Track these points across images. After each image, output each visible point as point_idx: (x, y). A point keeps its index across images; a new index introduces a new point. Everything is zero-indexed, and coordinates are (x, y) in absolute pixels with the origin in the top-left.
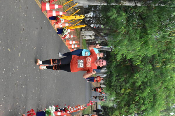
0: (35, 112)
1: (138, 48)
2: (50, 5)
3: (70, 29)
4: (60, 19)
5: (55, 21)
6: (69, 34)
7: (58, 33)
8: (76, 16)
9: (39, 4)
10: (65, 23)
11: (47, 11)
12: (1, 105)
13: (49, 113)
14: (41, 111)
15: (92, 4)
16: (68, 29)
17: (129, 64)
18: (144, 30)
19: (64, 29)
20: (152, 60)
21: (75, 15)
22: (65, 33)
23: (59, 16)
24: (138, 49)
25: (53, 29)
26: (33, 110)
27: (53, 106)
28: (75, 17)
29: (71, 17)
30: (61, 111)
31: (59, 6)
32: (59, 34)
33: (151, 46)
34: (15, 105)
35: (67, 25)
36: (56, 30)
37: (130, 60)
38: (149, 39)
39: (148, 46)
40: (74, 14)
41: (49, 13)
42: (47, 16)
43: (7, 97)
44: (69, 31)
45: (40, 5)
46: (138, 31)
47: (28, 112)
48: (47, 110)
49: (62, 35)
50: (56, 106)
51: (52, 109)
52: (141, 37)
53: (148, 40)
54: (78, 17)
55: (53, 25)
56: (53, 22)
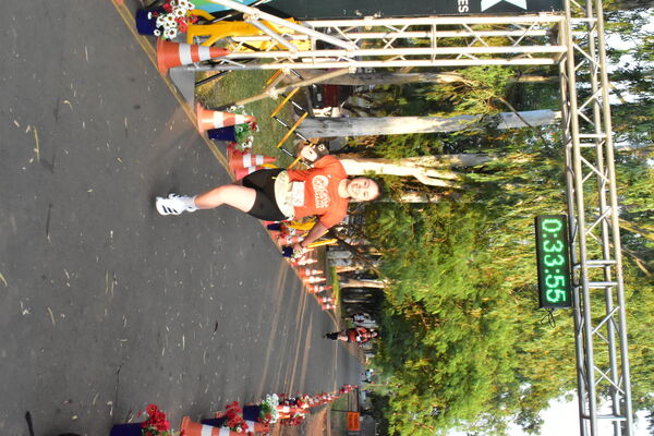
0: (240, 407)
4: (287, 228)
5: (278, 233)
6: (304, 257)
7: (284, 255)
13: (267, 409)
14: (252, 404)
17: (417, 313)
18: (447, 249)
20: (464, 304)
22: (297, 256)
25: (276, 247)
26: (236, 403)
27: (275, 395)
30: (290, 405)
32: (285, 258)
33: (461, 279)
34: (202, 393)
36: (281, 249)
37: (421, 304)
38: (456, 265)
39: (453, 278)
44: (305, 250)
47: (228, 407)
48: (263, 403)
49: (292, 259)
50: (281, 395)
51: (273, 400)
52: (441, 262)
53: (455, 267)
55: (274, 240)
56: (274, 234)
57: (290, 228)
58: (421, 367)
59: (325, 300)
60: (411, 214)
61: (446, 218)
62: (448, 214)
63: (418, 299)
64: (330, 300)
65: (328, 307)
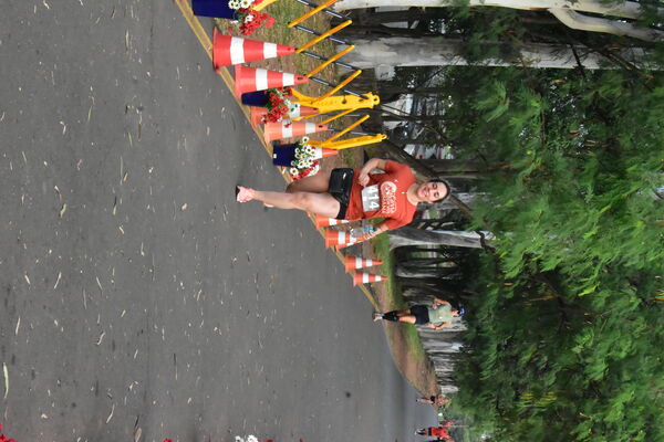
1: (590, 230)
2: (247, 45)
3: (324, 149)
4: (282, 101)
5: (264, 111)
6: (318, 168)
7: (276, 162)
8: (347, 97)
9: (204, 40)
10: (302, 123)
11: (232, 69)
12: (44, 416)
15: (407, 62)
16: (313, 148)
18: (612, 165)
19: (300, 148)
20: (641, 280)
21: (342, 92)
22: (304, 164)
23: (280, 89)
24: (589, 235)
25: (258, 142)
27: (251, 437)
28: (344, 102)
29: (327, 99)
31: (279, 47)
32: (279, 167)
33: (639, 225)
34: (100, 422)
35: (311, 129)
36: (270, 149)
37: (555, 277)
38: (630, 196)
39: (625, 222)
40: (338, 88)
41: (242, 77)
42: (234, 87)
43: (67, 384)
44: (318, 154)
45: (207, 44)
46: (587, 167)
49: (292, 170)
52: (598, 191)
53: (629, 201)
54: (354, 102)
55: (256, 127)
56: (255, 114)
57: (289, 103)
58: (551, 406)
59: (359, 264)
60: (540, 90)
61: (612, 97)
62: (617, 92)
63: (549, 266)
64: (369, 264)
65: (366, 279)
